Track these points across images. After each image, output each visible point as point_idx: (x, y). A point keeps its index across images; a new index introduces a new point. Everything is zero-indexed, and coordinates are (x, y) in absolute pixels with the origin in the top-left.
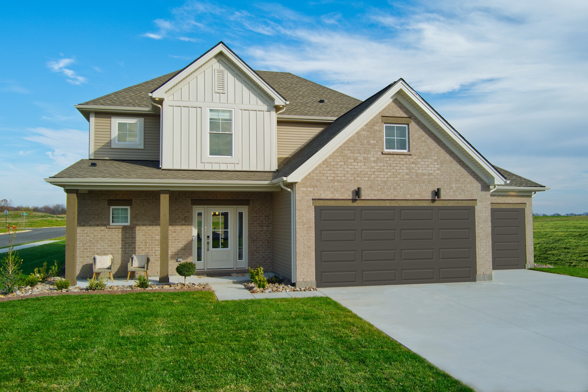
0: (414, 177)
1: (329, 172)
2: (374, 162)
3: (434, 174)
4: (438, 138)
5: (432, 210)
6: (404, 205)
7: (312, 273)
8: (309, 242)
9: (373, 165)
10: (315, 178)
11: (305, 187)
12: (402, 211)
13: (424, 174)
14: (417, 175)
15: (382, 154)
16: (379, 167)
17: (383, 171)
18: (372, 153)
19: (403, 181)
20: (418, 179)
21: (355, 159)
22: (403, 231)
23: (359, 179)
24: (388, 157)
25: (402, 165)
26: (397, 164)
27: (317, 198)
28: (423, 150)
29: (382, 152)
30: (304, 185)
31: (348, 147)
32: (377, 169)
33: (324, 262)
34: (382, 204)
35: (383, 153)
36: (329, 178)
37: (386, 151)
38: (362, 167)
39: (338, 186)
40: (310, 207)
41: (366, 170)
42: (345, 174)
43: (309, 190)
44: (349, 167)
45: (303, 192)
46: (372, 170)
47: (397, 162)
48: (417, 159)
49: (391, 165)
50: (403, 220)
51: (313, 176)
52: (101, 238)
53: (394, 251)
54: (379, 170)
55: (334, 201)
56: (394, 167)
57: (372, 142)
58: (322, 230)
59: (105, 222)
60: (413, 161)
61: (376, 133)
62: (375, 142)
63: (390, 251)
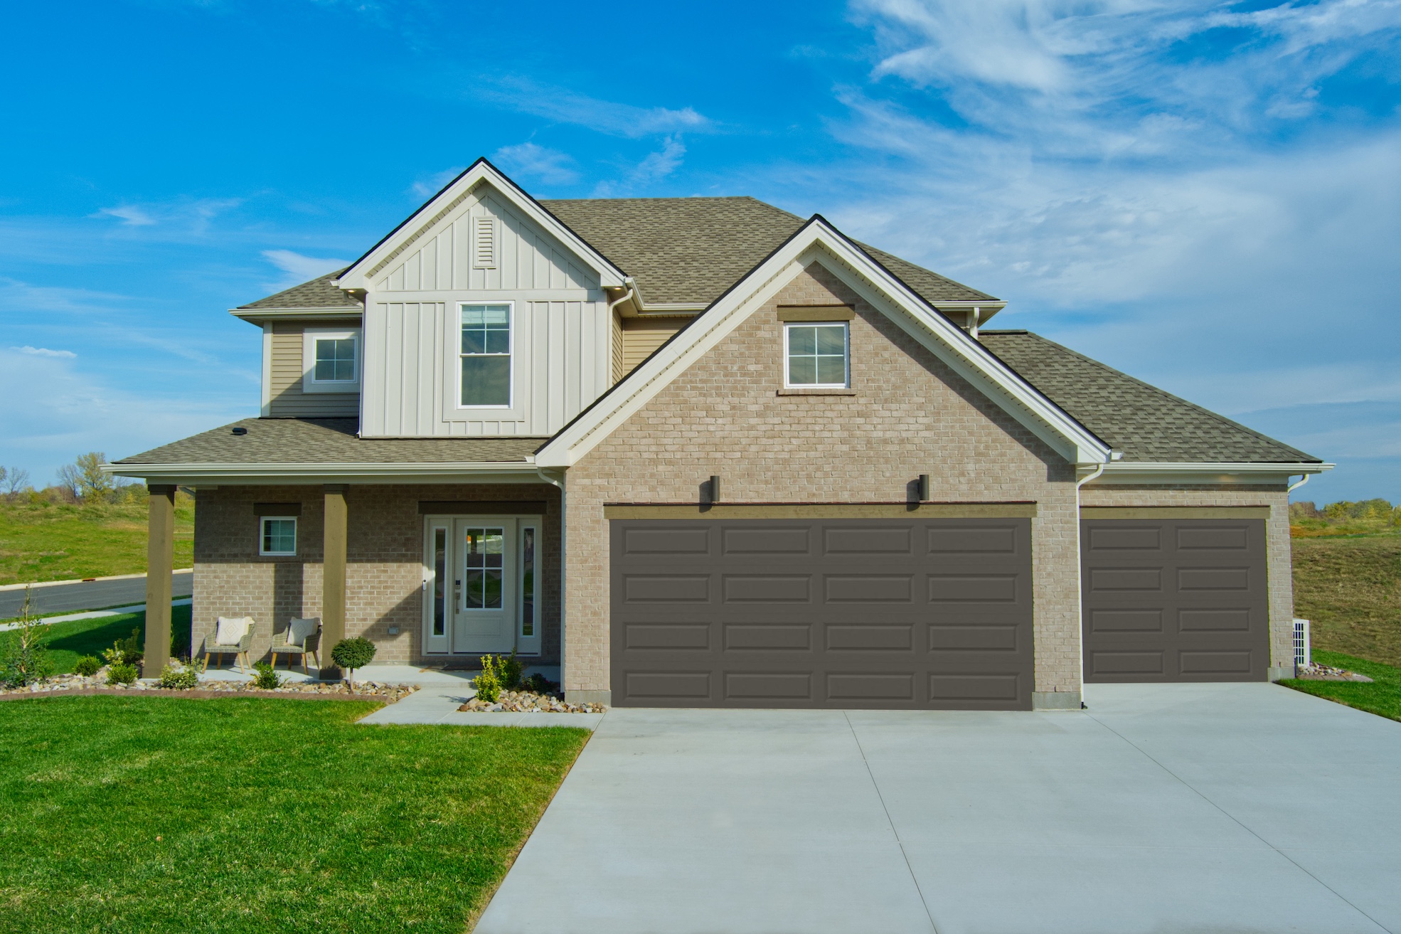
0: (861, 449)
1: (644, 441)
2: (759, 415)
3: (916, 440)
4: (928, 352)
5: (910, 527)
6: (834, 517)
7: (601, 672)
8: (596, 600)
9: (753, 421)
10: (611, 455)
11: (587, 476)
12: (828, 531)
13: (885, 441)
14: (869, 442)
15: (778, 395)
16: (770, 427)
17: (780, 437)
18: (752, 393)
19: (831, 460)
20: (872, 453)
21: (709, 410)
22: (829, 579)
23: (719, 455)
24: (794, 402)
25: (830, 419)
26: (817, 419)
27: (617, 501)
28: (888, 381)
29: (777, 391)
30: (585, 473)
31: (691, 382)
32: (765, 431)
33: (630, 647)
34: (776, 514)
35: (780, 393)
36: (645, 455)
37: (788, 386)
38: (727, 428)
39: (666, 473)
40: (598, 522)
41: (735, 434)
42: (683, 445)
43: (596, 483)
44: (694, 427)
45: (584, 488)
46: (753, 433)
47: (817, 413)
48: (869, 405)
49: (802, 422)
50: (830, 552)
51: (607, 452)
52: (241, 582)
53: (806, 627)
54: (770, 433)
55: (656, 508)
56: (809, 426)
57: (752, 368)
58: (627, 576)
59: (249, 550)
60: (859, 409)
61: (763, 345)
62: (760, 367)
63: (796, 627)
